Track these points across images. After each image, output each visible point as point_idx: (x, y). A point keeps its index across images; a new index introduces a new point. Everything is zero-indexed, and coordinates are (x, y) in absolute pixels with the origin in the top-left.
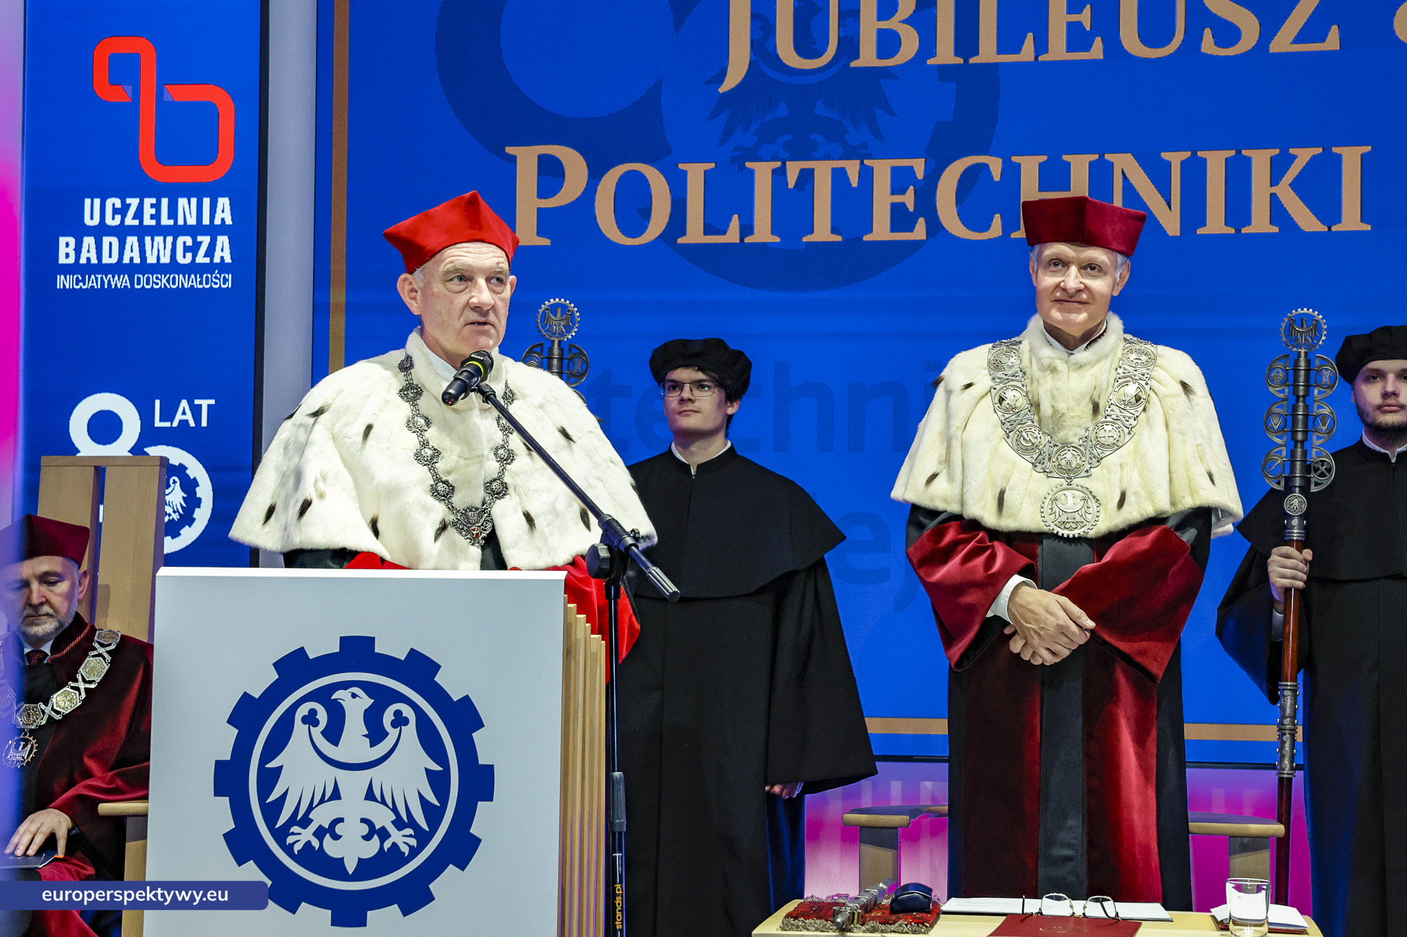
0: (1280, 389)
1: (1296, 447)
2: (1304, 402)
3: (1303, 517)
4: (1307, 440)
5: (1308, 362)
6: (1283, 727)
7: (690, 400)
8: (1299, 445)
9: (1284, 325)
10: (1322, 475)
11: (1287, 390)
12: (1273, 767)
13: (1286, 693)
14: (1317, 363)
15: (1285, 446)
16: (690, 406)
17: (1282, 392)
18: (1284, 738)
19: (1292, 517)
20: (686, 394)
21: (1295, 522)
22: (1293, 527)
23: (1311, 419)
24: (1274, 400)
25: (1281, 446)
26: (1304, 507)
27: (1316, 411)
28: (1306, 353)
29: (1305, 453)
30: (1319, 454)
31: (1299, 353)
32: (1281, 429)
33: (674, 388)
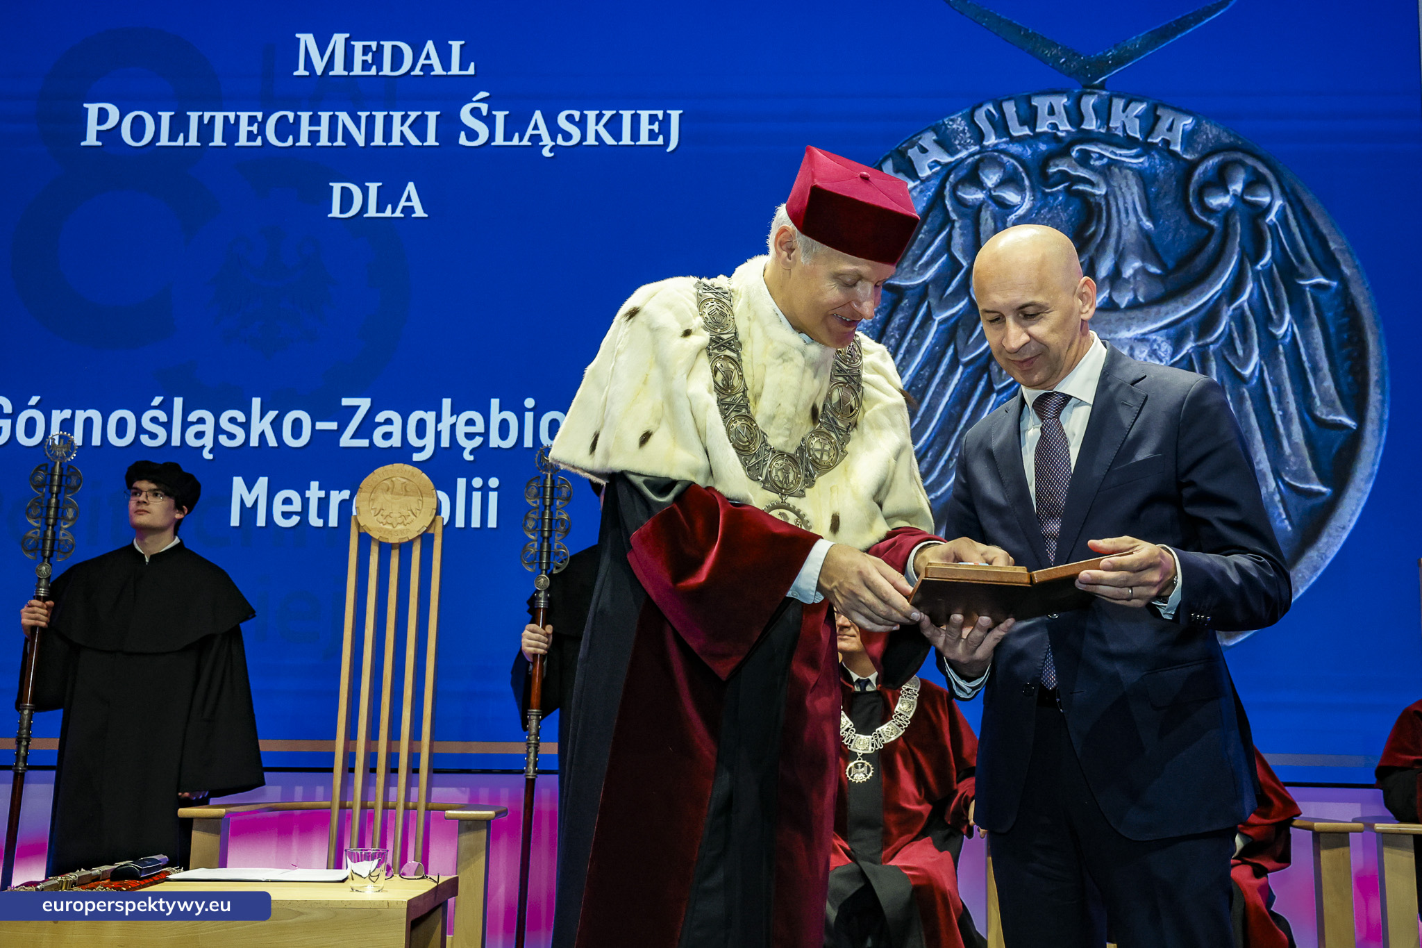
0: (533, 500)
1: (543, 541)
2: (550, 510)
3: (547, 591)
4: (551, 536)
5: (553, 482)
6: (530, 742)
7: (145, 502)
8: (546, 540)
9: (537, 455)
10: (562, 562)
11: (538, 502)
12: (522, 772)
13: (532, 717)
14: (559, 482)
15: (537, 541)
16: (144, 507)
17: (535, 502)
18: (530, 750)
19: (538, 592)
20: (142, 498)
21: (542, 595)
22: (540, 599)
23: (554, 522)
24: (530, 508)
25: (532, 540)
26: (548, 584)
27: (557, 516)
28: (551, 476)
29: (550, 546)
30: (559, 547)
31: (547, 476)
32: (534, 529)
33: (135, 494)
